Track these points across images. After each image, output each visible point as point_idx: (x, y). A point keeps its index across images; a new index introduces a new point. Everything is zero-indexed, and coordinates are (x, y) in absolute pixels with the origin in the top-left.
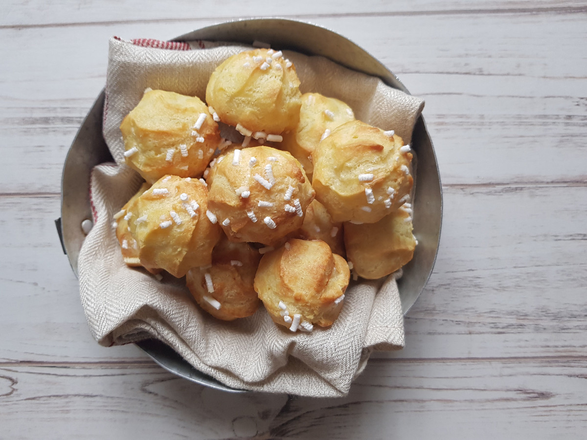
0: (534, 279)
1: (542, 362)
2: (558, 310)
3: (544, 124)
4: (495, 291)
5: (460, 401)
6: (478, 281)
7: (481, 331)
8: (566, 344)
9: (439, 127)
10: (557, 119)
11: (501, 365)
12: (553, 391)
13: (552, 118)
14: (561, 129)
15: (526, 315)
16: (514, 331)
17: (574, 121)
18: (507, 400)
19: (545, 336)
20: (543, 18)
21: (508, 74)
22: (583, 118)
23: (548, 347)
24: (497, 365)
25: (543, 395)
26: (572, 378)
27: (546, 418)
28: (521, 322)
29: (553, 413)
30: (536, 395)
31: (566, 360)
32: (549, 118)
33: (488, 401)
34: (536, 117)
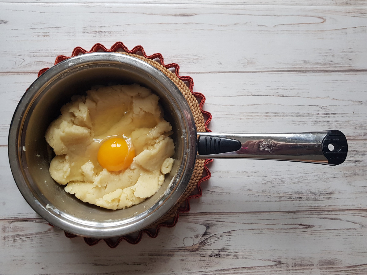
0: (305, 179)
1: (309, 213)
2: (315, 191)
3: (308, 116)
4: (290, 184)
5: (277, 229)
6: (283, 179)
7: (285, 200)
8: (319, 205)
9: (267, 117)
10: (313, 114)
11: (293, 214)
12: (314, 225)
13: (311, 114)
14: (315, 118)
15: (302, 193)
16: (298, 200)
17: (320, 115)
18: (296, 228)
19: (310, 202)
20: (308, 74)
21: (294, 97)
22: (323, 114)
23: (312, 206)
24: (291, 214)
25: (310, 226)
26: (321, 219)
27: (311, 236)
28: (301, 196)
29: (314, 233)
30: (307, 226)
31: (319, 212)
32: (310, 114)
33: (288, 229)
34: (305, 114)
